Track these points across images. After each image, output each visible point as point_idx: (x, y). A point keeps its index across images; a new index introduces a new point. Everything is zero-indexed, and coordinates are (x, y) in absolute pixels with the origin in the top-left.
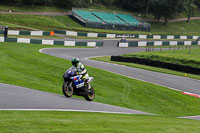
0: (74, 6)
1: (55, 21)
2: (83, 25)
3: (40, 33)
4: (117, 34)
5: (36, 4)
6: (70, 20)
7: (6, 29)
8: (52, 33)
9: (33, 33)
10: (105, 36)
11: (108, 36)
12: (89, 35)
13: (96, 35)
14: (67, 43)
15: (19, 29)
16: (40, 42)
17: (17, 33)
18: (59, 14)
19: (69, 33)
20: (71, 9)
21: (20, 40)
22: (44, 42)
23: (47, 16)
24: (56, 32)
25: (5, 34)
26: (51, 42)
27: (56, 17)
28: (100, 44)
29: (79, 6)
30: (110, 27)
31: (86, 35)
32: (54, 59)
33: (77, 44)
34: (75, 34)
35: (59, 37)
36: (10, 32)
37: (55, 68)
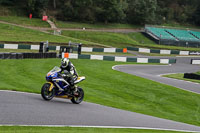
0: (148, 23)
1: (128, 38)
2: (156, 42)
3: (113, 50)
5: (110, 21)
6: (142, 37)
7: (80, 46)
8: (125, 50)
9: (106, 50)
10: (178, 53)
11: (181, 53)
12: (162, 52)
13: (169, 52)
14: (140, 60)
15: (92, 46)
16: (113, 59)
17: (90, 49)
18: (132, 31)
19: (141, 50)
20: (143, 26)
21: (93, 57)
22: (117, 59)
23: (119, 33)
24: (128, 49)
26: (124, 59)
27: (129, 34)
28: (173, 61)
30: (183, 44)
31: (159, 52)
32: (127, 76)
33: (150, 61)
34: (148, 51)
35: (132, 54)
36: (83, 49)
37: (127, 86)
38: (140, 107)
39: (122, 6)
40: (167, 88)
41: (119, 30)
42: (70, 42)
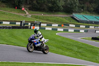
0: (74, 12)
1: (64, 19)
2: (78, 21)
3: (57, 25)
4: (95, 26)
5: (55, 11)
6: (71, 19)
7: (40, 23)
8: (63, 25)
9: (53, 25)
10: (89, 27)
12: (81, 26)
14: (70, 30)
15: (46, 23)
17: (45, 25)
18: (66, 16)
19: (71, 25)
21: (47, 29)
22: (59, 30)
23: (60, 17)
24: (64, 25)
25: (40, 25)
26: (62, 30)
27: (65, 17)
28: (86, 31)
29: (76, 12)
31: (79, 27)
32: (63, 38)
33: (75, 31)
34: (74, 26)
35: (66, 27)
36: (42, 25)
37: (63, 43)
38: (69, 54)
39: (61, 3)
40: (83, 44)
41: (60, 16)
42: (36, 21)
